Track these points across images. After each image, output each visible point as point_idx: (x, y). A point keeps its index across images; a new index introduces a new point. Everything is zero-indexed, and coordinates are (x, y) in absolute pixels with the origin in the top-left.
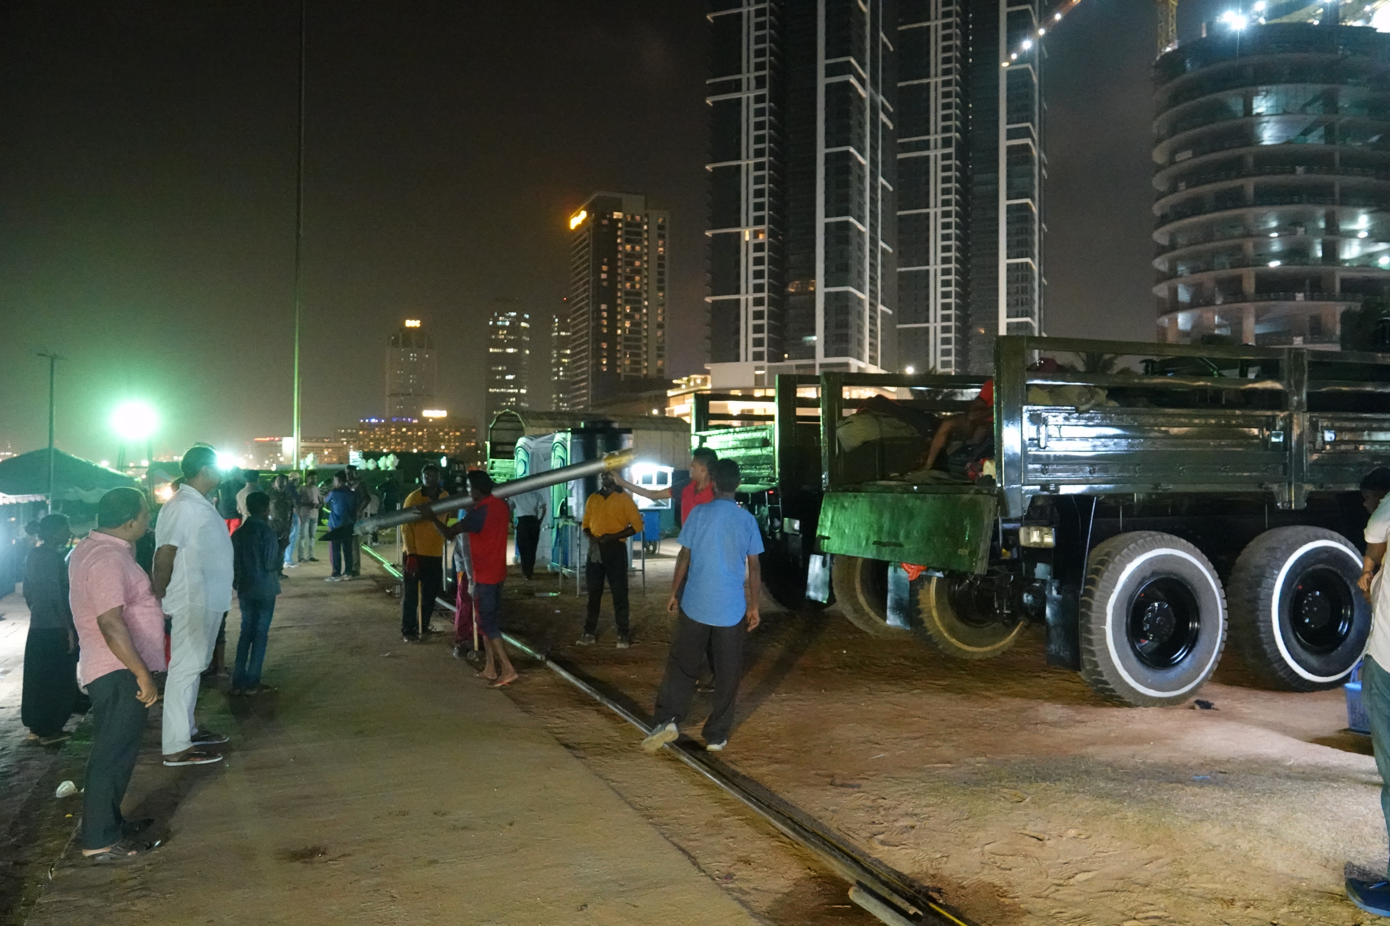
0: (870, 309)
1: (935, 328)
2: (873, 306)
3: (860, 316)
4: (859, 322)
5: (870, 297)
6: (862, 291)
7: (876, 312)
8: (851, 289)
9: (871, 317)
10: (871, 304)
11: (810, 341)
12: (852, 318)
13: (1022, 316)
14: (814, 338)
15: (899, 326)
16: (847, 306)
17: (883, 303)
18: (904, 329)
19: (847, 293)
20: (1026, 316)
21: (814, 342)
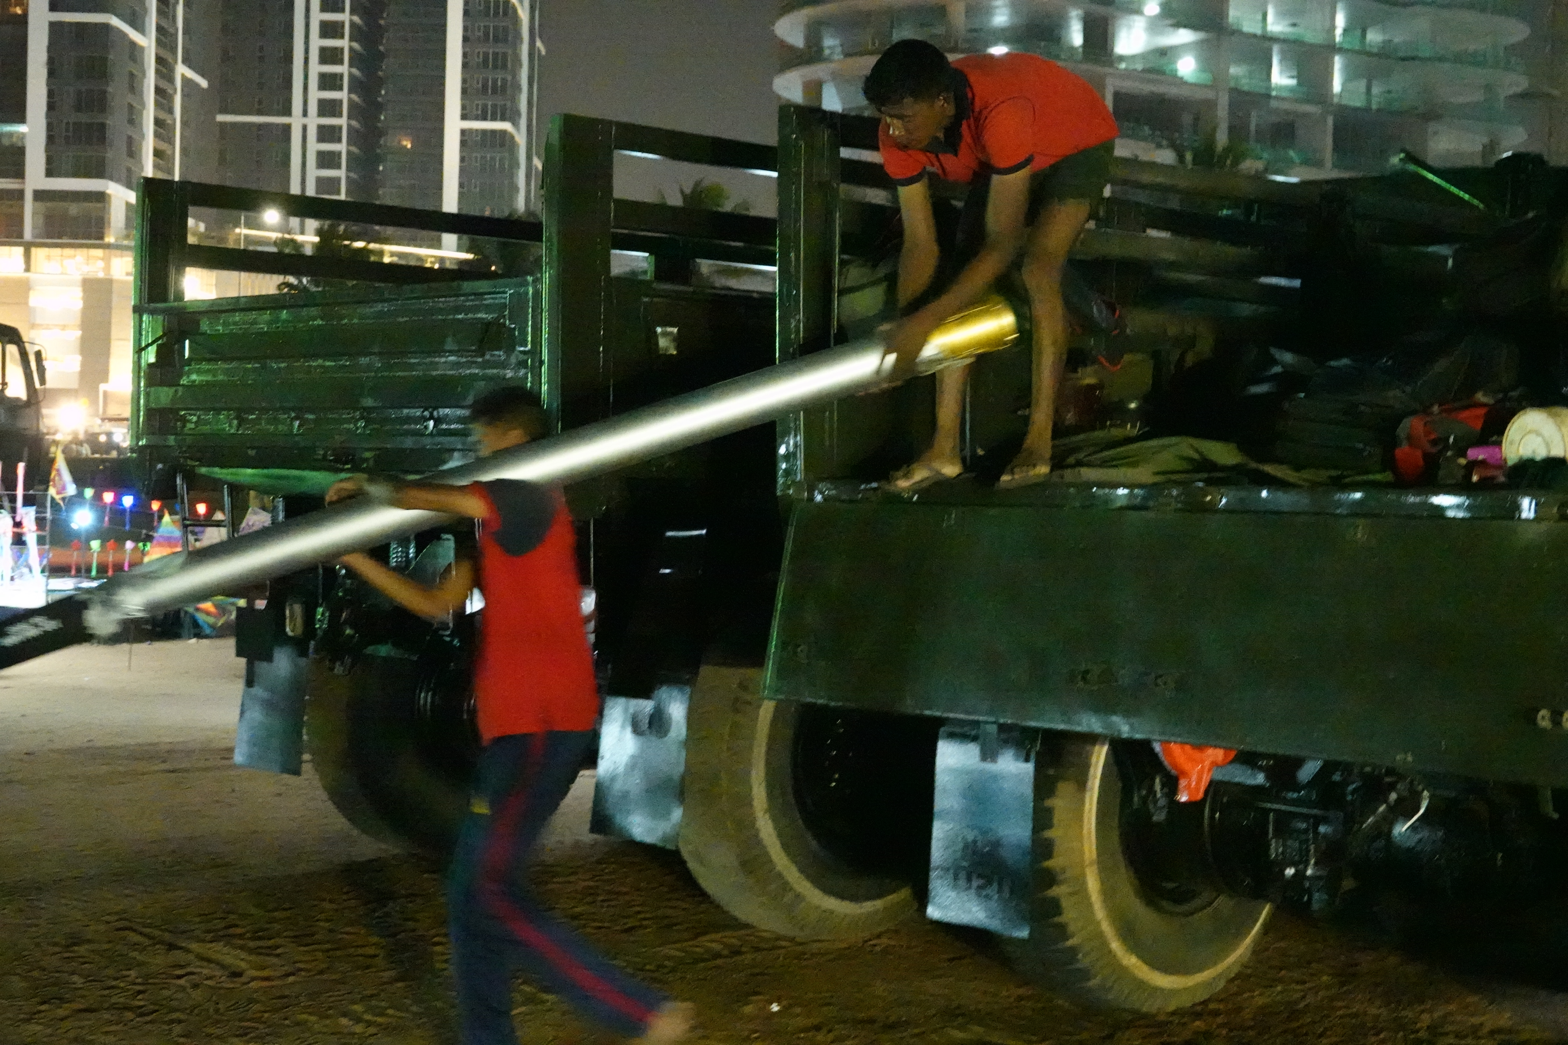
0: (157, 71)
1: (305, 128)
2: (164, 67)
3: (134, 85)
4: (130, 98)
5: (159, 42)
6: (140, 27)
7: (171, 80)
8: (115, 21)
9: (158, 91)
10: (159, 60)
11: (11, 135)
12: (116, 89)
13: (494, 119)
14: (22, 129)
15: (220, 118)
16: (104, 60)
17: (186, 61)
18: (234, 125)
19: (106, 28)
20: (503, 119)
21: (22, 136)
